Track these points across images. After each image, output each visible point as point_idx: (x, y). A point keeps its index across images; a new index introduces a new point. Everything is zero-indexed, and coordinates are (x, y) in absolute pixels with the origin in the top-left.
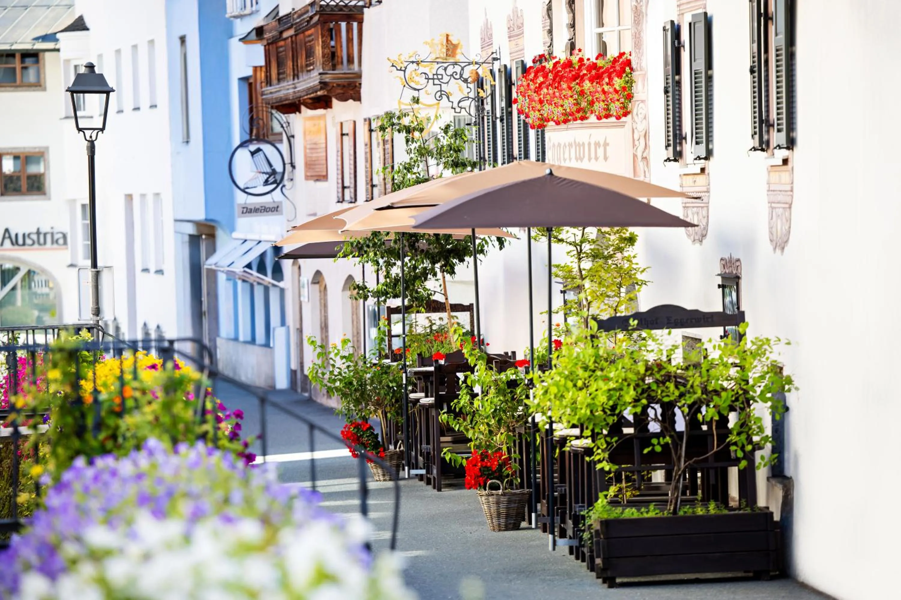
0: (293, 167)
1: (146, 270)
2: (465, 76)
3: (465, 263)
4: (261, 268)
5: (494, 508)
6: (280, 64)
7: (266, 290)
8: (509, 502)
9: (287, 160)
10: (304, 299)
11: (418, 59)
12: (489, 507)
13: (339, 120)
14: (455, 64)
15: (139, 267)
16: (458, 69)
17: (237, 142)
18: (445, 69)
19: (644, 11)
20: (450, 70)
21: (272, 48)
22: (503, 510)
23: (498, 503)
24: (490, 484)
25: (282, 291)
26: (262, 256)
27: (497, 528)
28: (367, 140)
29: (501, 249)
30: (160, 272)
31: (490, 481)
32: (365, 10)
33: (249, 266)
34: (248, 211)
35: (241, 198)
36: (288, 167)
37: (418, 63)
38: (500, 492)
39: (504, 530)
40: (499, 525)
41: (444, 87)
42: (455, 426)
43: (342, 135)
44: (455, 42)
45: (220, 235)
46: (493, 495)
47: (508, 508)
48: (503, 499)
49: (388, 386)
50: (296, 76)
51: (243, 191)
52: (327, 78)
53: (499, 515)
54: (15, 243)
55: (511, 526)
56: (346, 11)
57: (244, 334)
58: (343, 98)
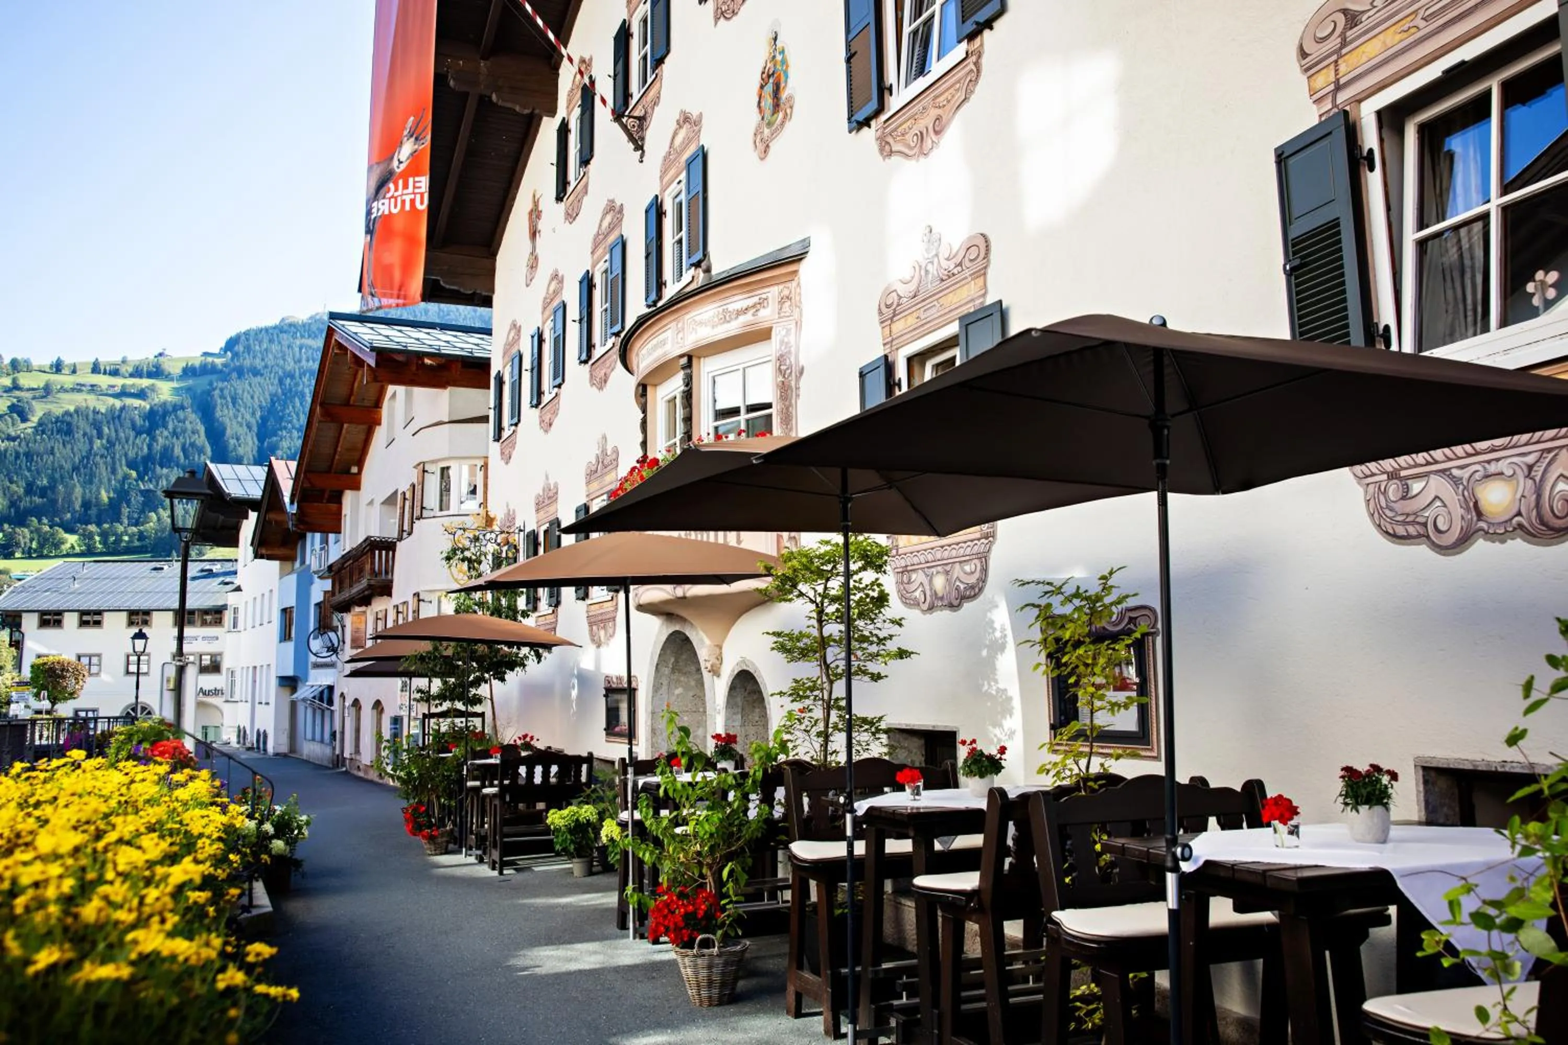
0: (344, 642)
1: (260, 703)
2: (499, 541)
3: (515, 672)
4: (321, 700)
5: (703, 973)
6: (341, 583)
7: (323, 711)
8: (726, 964)
9: (341, 639)
10: (346, 715)
11: (466, 527)
12: (696, 973)
13: (375, 610)
14: (491, 532)
15: (257, 701)
16: (493, 536)
17: (312, 629)
18: (484, 535)
19: (793, 383)
20: (488, 536)
21: (337, 577)
22: (716, 978)
23: (710, 967)
24: (701, 941)
25: (332, 712)
26: (322, 693)
27: (706, 1003)
28: (395, 618)
29: (538, 663)
30: (267, 704)
31: (700, 937)
32: (398, 543)
33: (314, 698)
34: (317, 666)
35: (313, 659)
36: (341, 643)
37: (464, 530)
38: (715, 950)
39: (717, 1005)
40: (710, 997)
41: (483, 549)
42: (644, 855)
43: (377, 619)
44: (492, 516)
45: (300, 685)
46: (704, 956)
47: (723, 974)
48: (717, 961)
49: (443, 775)
50: (351, 586)
51: (315, 655)
52: (372, 582)
53: (710, 983)
54: (204, 694)
55: (725, 998)
56: (386, 544)
57: (309, 736)
58: (381, 595)
